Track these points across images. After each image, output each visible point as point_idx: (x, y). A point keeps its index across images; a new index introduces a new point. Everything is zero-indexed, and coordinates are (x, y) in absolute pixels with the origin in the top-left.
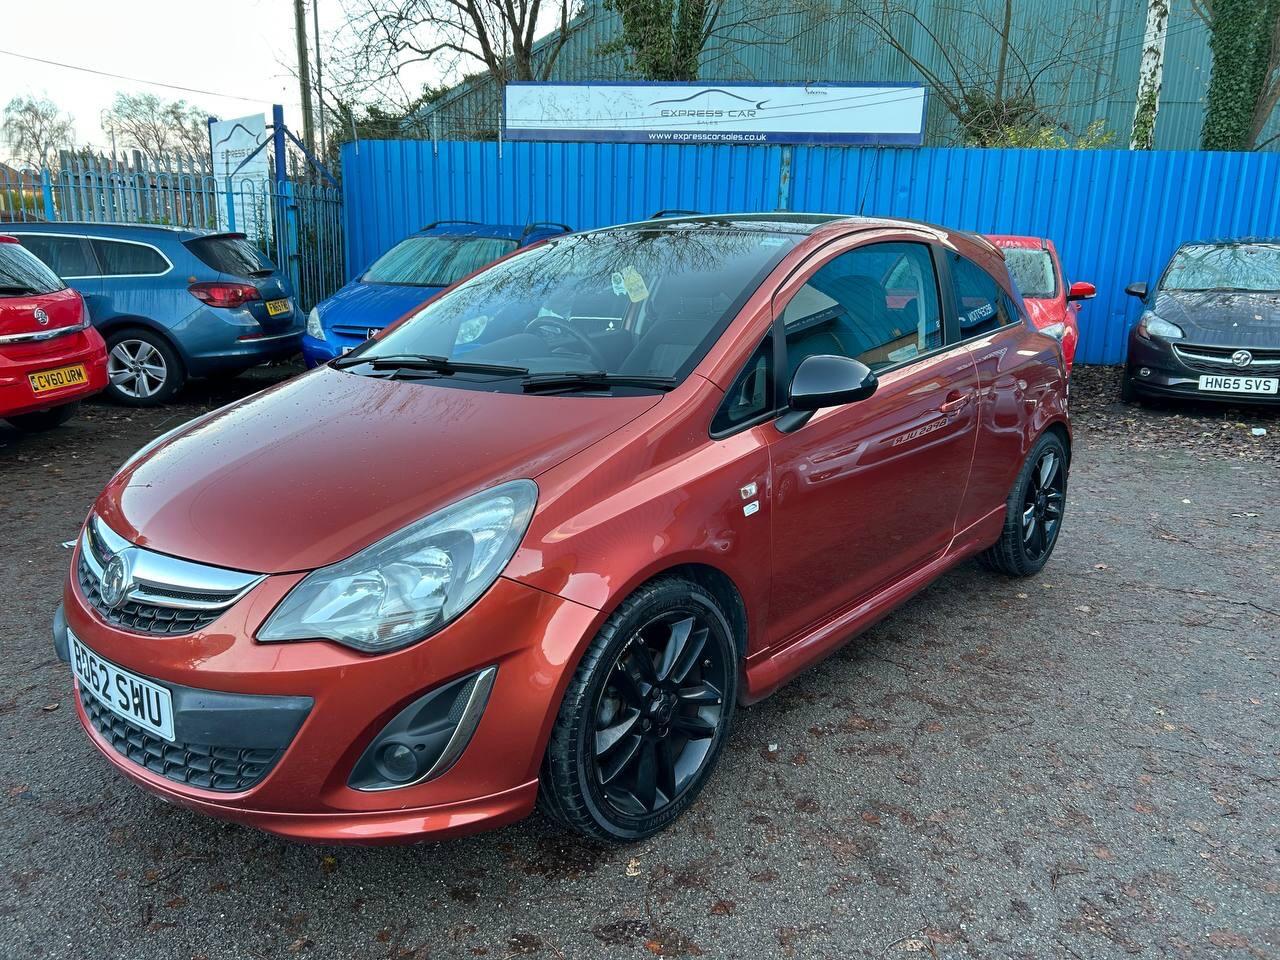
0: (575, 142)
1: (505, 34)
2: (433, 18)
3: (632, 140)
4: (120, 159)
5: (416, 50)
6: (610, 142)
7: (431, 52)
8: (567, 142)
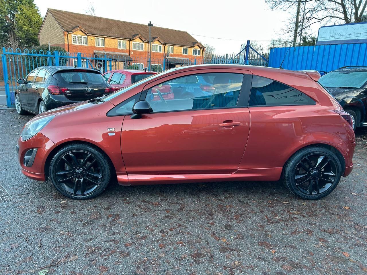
0: (340, 44)
1: (352, 10)
2: (325, 8)
3: (361, 42)
4: (221, 56)
5: (317, 19)
6: (353, 43)
7: (322, 19)
8: (338, 44)
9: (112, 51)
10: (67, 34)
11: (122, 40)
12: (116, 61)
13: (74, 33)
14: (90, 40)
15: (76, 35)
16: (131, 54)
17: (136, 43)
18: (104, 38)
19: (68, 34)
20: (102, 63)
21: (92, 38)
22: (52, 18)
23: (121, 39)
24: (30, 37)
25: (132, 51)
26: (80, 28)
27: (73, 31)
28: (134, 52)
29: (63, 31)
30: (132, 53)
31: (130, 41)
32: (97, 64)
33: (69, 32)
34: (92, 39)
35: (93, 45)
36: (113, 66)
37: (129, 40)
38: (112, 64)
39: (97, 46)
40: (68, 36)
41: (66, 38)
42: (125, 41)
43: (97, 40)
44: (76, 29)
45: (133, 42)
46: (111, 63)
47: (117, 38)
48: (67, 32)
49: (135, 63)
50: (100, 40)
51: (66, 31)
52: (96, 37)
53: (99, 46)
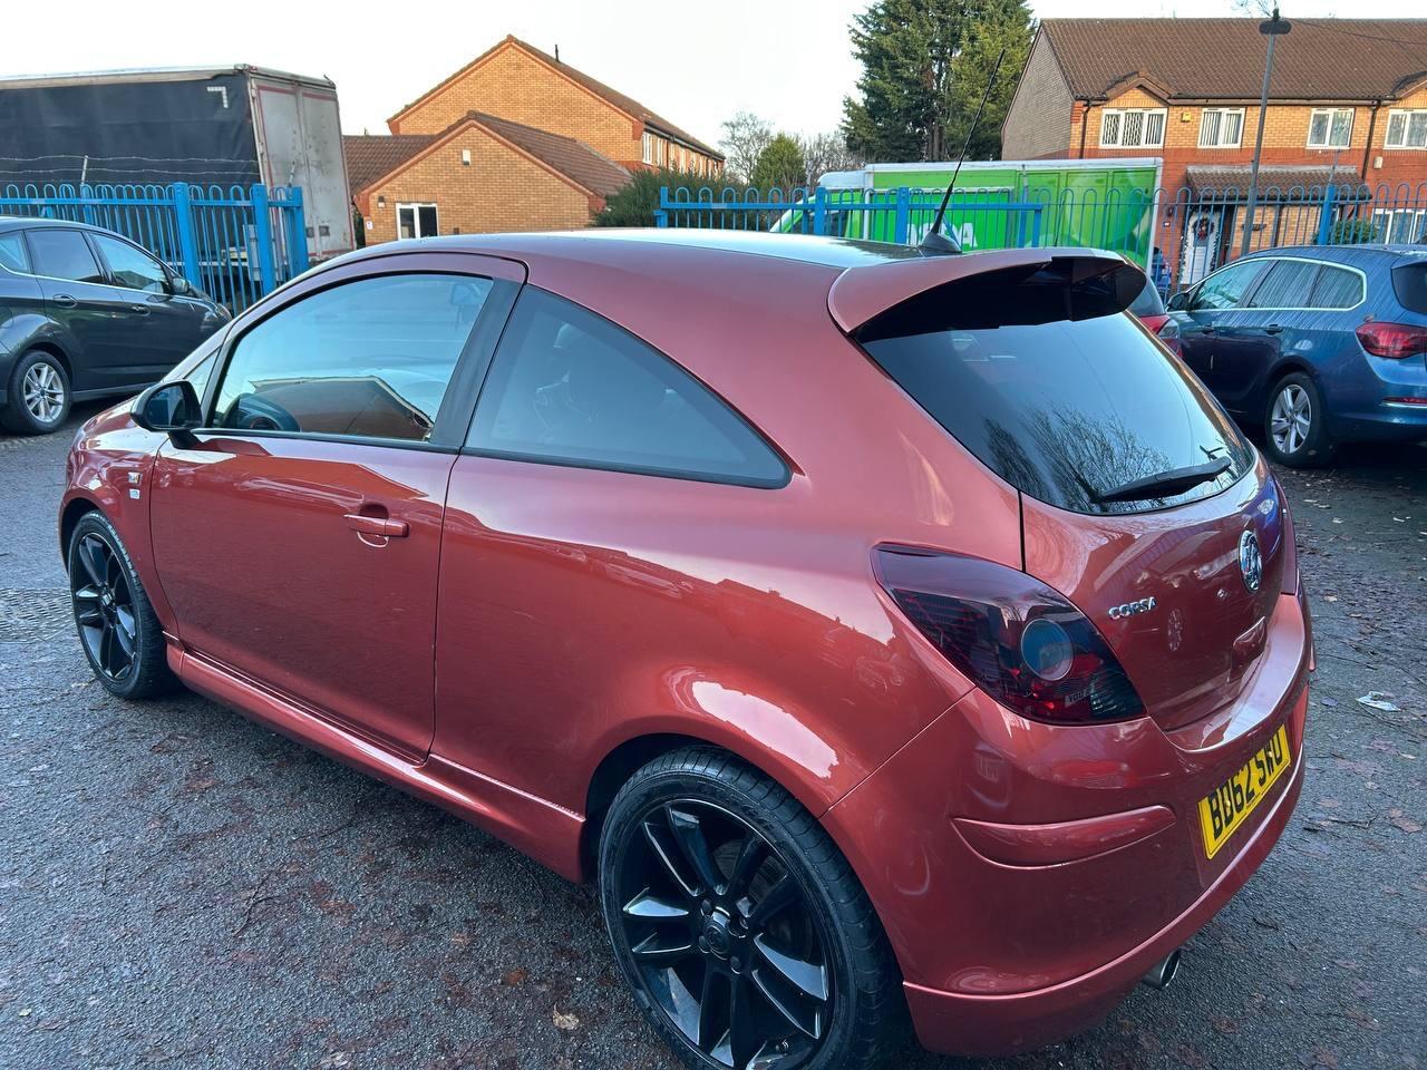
9: (1270, 163)
10: (1085, 109)
11: (1336, 110)
12: (1280, 203)
13: (1113, 103)
14: (1178, 123)
15: (1119, 109)
16: (1369, 169)
17: (1409, 114)
18: (1246, 106)
19: (1087, 111)
20: (1215, 219)
21: (1188, 114)
22: (1049, 53)
23: (1327, 102)
24: (983, 135)
25: (1380, 152)
26: (1142, 81)
27: (1109, 94)
28: (1391, 158)
29: (1070, 99)
30: (1379, 163)
31: (1378, 106)
32: (1192, 222)
33: (1094, 103)
34: (1186, 118)
35: (1184, 143)
36: (1258, 228)
37: (1369, 106)
38: (1257, 221)
39: (1204, 147)
40: (1085, 119)
41: (1077, 128)
42: (1352, 110)
43: (1211, 119)
44: (1124, 85)
45: (1392, 112)
46: (1250, 217)
47: (1309, 100)
48: (1086, 103)
49: (1390, 209)
50: (1224, 119)
51: (1081, 99)
52: (1205, 110)
53: (1214, 147)
